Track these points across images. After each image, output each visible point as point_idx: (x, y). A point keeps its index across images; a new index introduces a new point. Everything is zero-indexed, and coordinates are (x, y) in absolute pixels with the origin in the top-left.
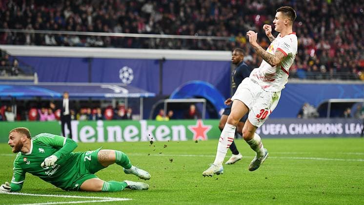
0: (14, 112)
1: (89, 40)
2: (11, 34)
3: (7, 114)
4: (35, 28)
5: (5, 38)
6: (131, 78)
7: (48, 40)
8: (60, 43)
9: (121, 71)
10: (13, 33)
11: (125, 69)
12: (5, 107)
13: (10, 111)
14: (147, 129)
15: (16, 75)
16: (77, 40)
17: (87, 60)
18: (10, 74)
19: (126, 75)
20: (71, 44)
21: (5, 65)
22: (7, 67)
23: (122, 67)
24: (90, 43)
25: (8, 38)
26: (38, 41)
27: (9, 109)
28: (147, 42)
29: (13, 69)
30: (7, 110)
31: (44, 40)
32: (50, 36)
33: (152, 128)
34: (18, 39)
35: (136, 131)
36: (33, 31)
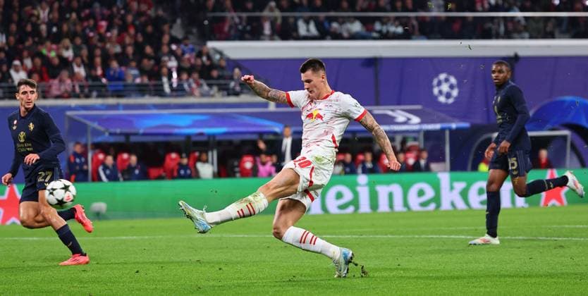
0: (213, 164)
1: (378, 26)
2: (237, 20)
3: (199, 166)
4: (281, 9)
5: (226, 29)
6: (455, 93)
7: (302, 29)
8: (324, 34)
9: (435, 82)
10: (240, 18)
11: (442, 76)
12: (197, 154)
13: (206, 161)
14: (452, 188)
15: (237, 94)
16: (357, 27)
17: (371, 62)
18: (225, 93)
19: (445, 88)
20: (345, 34)
21: (219, 77)
22: (222, 82)
23: (437, 75)
24: (380, 32)
25: (231, 27)
26: (286, 32)
27: (204, 157)
28: (489, 25)
29: (232, 84)
30: (199, 159)
31: (296, 28)
32: (307, 22)
33: (460, 186)
34: (248, 28)
35: (430, 193)
36: (277, 14)
